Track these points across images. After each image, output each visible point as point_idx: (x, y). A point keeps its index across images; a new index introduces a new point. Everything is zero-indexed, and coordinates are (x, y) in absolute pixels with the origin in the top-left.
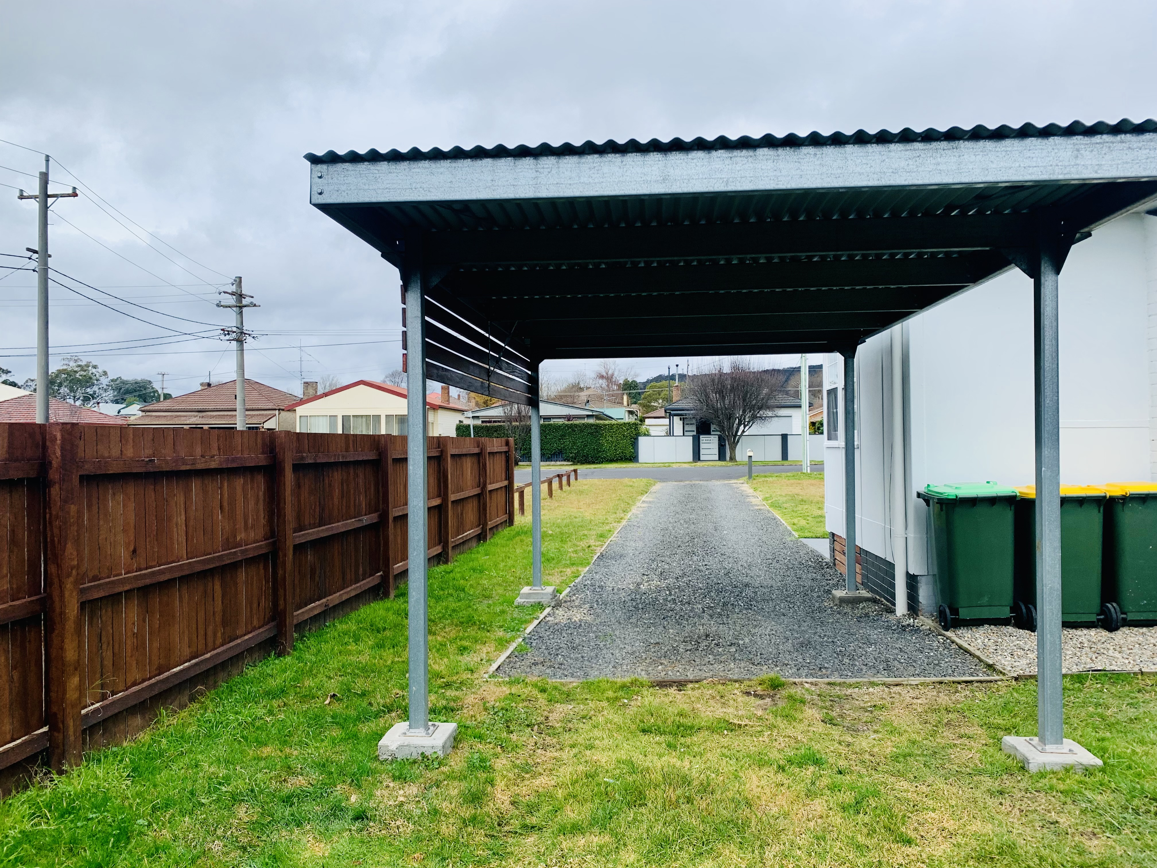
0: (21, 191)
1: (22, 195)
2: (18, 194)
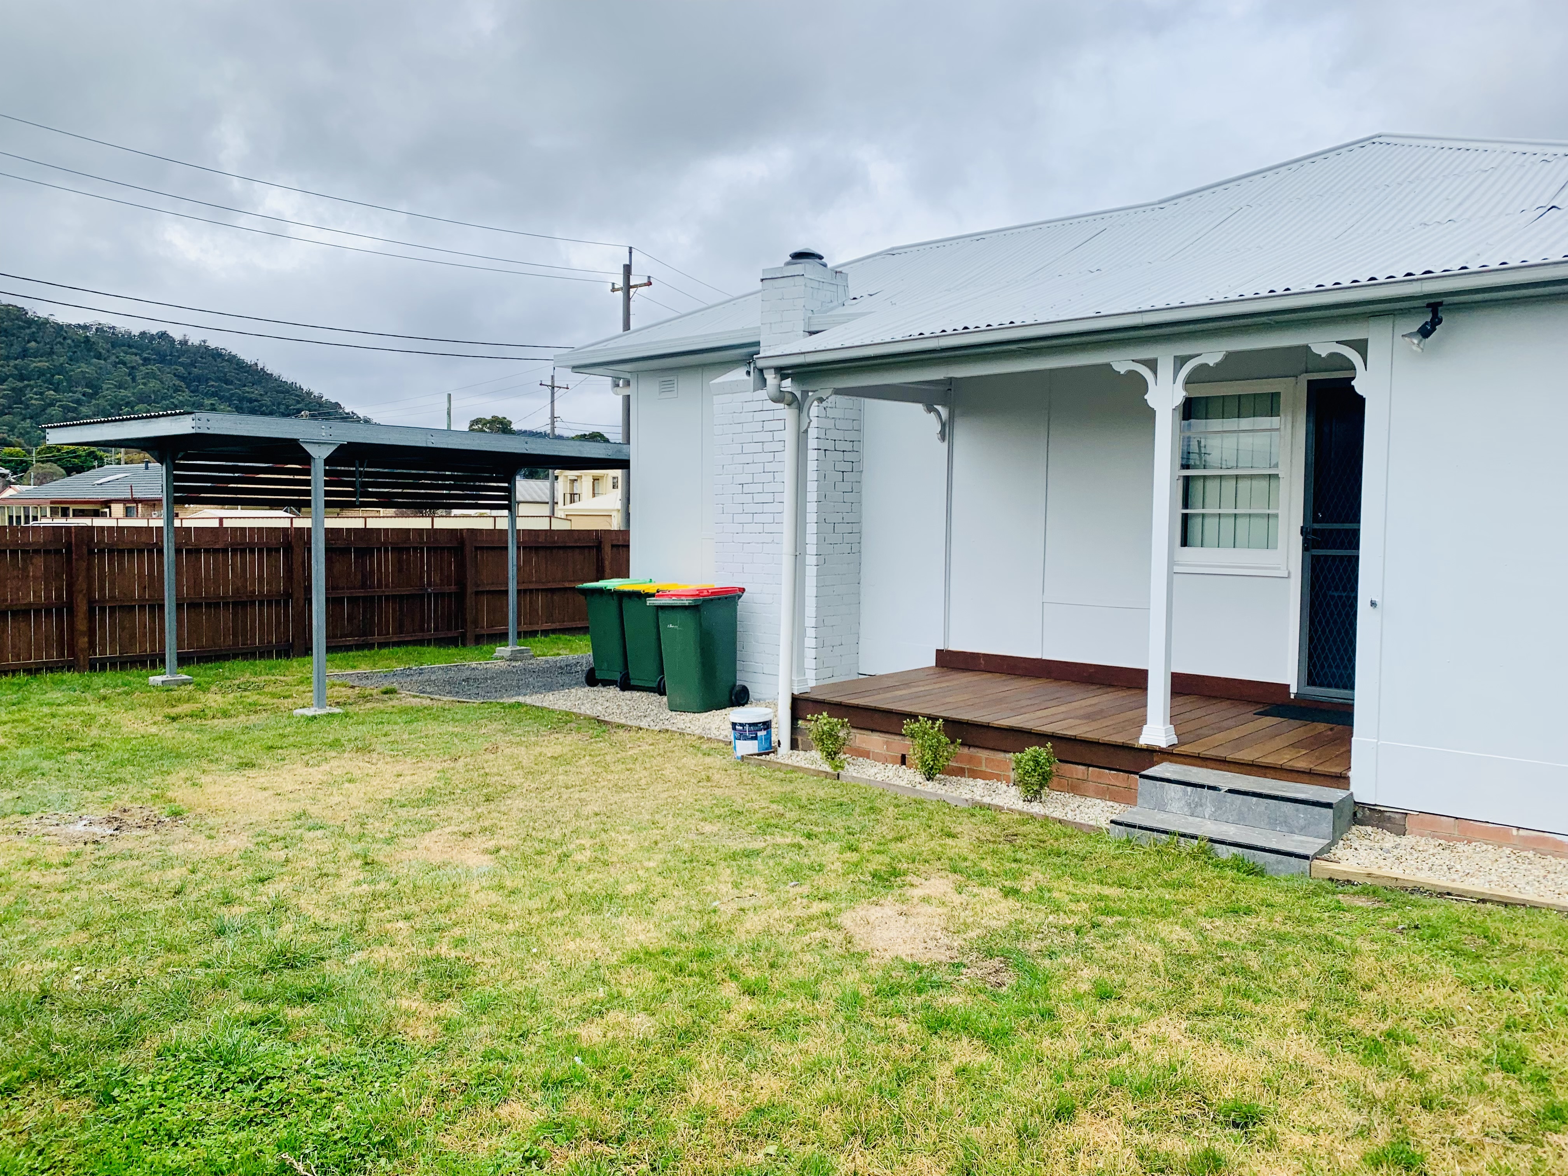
0: (613, 284)
1: (613, 288)
2: (610, 287)
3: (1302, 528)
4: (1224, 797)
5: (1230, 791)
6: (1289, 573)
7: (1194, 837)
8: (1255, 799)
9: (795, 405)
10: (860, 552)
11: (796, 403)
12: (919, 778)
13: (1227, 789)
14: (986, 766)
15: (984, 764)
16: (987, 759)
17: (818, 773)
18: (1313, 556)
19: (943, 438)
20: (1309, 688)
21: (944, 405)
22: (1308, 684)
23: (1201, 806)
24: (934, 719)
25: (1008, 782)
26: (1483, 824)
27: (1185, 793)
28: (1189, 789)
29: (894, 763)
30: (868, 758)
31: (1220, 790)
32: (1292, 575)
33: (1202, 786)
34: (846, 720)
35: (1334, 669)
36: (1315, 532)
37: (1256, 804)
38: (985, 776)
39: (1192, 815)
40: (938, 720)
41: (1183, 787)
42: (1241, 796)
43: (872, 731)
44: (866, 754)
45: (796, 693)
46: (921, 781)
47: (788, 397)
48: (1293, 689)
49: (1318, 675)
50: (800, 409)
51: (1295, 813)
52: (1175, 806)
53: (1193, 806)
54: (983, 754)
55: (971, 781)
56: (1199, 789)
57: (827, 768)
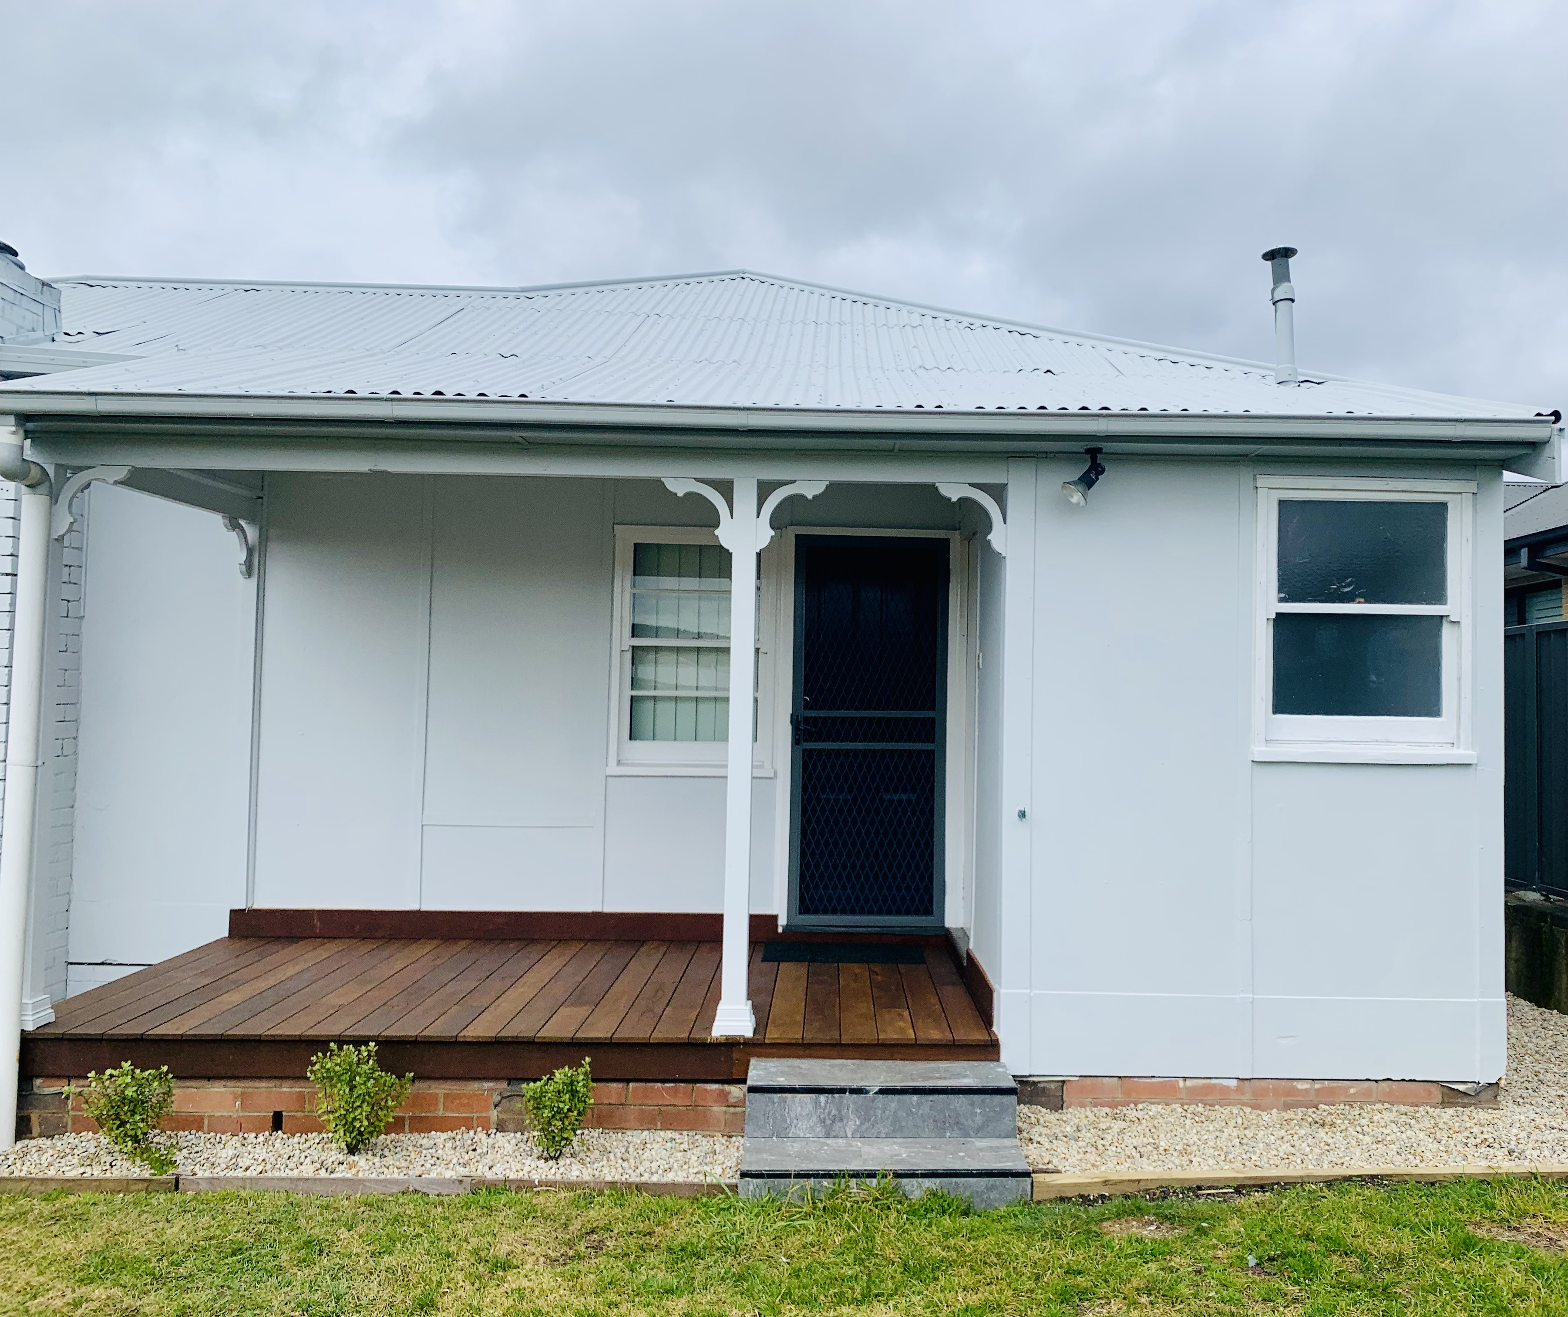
3: (792, 715)
4: (873, 1100)
5: (883, 1091)
6: (775, 773)
7: (872, 1175)
8: (915, 1098)
9: (44, 488)
10: (75, 753)
11: (47, 484)
12: (334, 1154)
13: (877, 1089)
14: (446, 1108)
15: (441, 1106)
16: (446, 1096)
17: (125, 1185)
18: (804, 751)
19: (249, 572)
20: (803, 917)
21: (252, 521)
22: (800, 913)
23: (841, 1120)
24: (359, 1042)
25: (486, 1128)
26: (1148, 1080)
27: (817, 1103)
28: (823, 1098)
29: (258, 1131)
30: (200, 1128)
31: (867, 1092)
32: (780, 775)
33: (842, 1091)
34: (165, 1068)
35: (830, 891)
36: (806, 720)
37: (919, 1105)
38: (443, 1125)
39: (828, 1136)
40: (366, 1044)
41: (813, 1096)
42: (897, 1097)
43: (209, 1079)
44: (195, 1123)
45: (30, 1027)
46: (341, 1157)
47: (35, 472)
48: (782, 921)
49: (812, 899)
50: (54, 497)
51: (970, 1108)
52: (802, 1128)
53: (828, 1122)
54: (440, 1089)
55: (424, 1140)
56: (836, 1096)
57: (139, 1170)
